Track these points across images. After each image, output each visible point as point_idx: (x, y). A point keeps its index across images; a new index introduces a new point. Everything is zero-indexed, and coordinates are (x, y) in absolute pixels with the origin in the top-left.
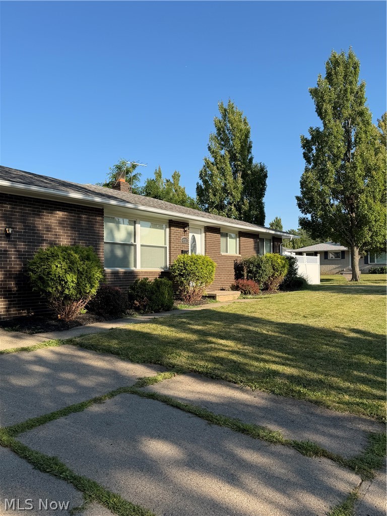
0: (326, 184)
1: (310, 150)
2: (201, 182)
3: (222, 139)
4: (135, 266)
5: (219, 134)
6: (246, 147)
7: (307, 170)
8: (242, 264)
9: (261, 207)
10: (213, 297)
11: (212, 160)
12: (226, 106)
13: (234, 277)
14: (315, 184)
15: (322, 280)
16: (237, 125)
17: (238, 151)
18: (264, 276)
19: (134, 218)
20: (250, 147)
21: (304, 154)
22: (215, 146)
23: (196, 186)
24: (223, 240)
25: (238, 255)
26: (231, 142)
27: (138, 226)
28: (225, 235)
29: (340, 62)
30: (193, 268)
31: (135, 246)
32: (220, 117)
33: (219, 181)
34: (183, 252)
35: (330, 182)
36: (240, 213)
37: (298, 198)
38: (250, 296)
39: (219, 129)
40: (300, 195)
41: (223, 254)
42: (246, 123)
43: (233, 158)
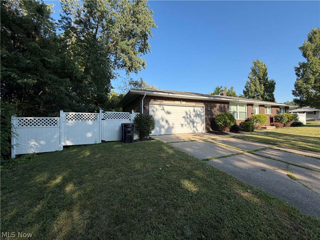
0: (309, 84)
1: (299, 71)
2: (245, 89)
3: (254, 73)
4: (237, 118)
5: (253, 72)
6: (265, 74)
7: (297, 80)
8: (272, 117)
9: (273, 96)
10: (265, 128)
11: (250, 81)
12: (255, 61)
13: (270, 122)
14: (303, 85)
15: (307, 123)
16: (261, 68)
17: (262, 76)
18: (284, 121)
19: (236, 104)
20: (267, 74)
21: (296, 73)
22: (251, 76)
23: (243, 91)
24: (265, 109)
25: (271, 114)
26: (258, 74)
27: (238, 106)
28: (266, 107)
29: (317, 32)
30: (259, 118)
31: (237, 112)
32: (253, 66)
33: (253, 88)
34: (252, 114)
35: (311, 83)
36: (263, 99)
37: (293, 91)
38: (279, 128)
39: (253, 70)
40: (294, 89)
41: (266, 114)
42: (265, 66)
43: (260, 79)
